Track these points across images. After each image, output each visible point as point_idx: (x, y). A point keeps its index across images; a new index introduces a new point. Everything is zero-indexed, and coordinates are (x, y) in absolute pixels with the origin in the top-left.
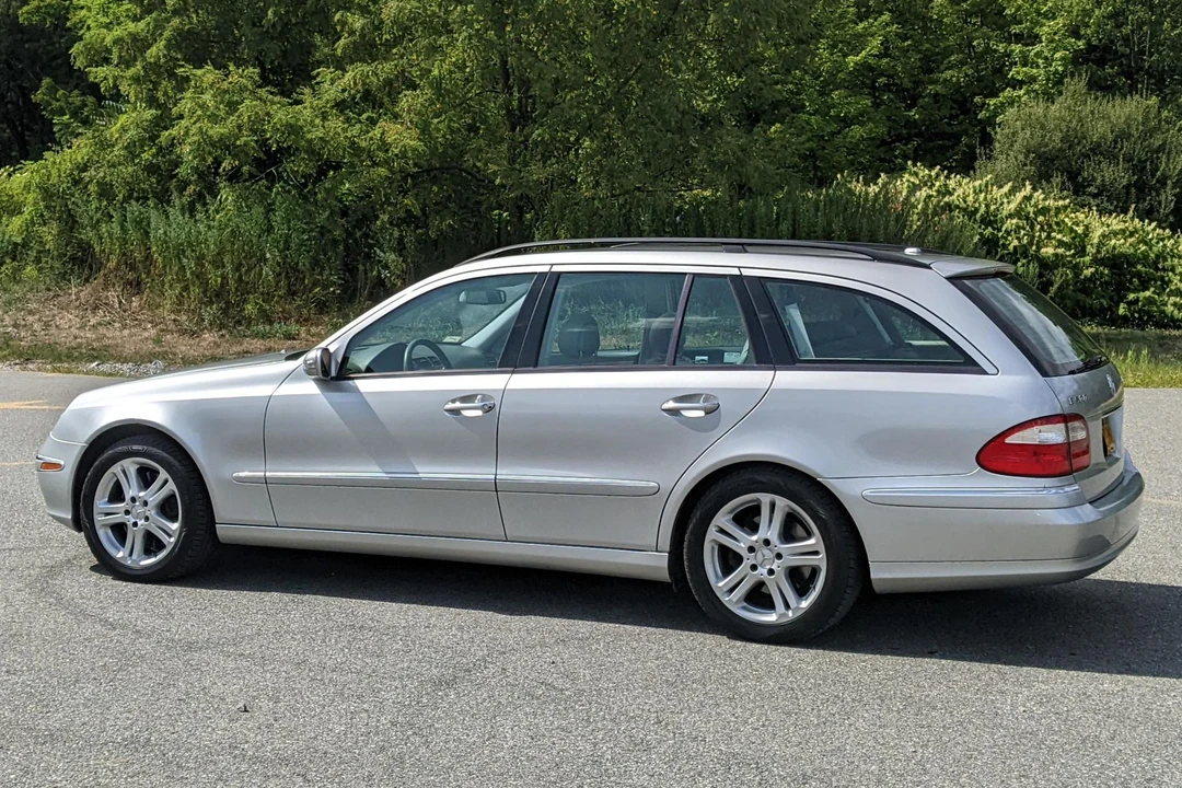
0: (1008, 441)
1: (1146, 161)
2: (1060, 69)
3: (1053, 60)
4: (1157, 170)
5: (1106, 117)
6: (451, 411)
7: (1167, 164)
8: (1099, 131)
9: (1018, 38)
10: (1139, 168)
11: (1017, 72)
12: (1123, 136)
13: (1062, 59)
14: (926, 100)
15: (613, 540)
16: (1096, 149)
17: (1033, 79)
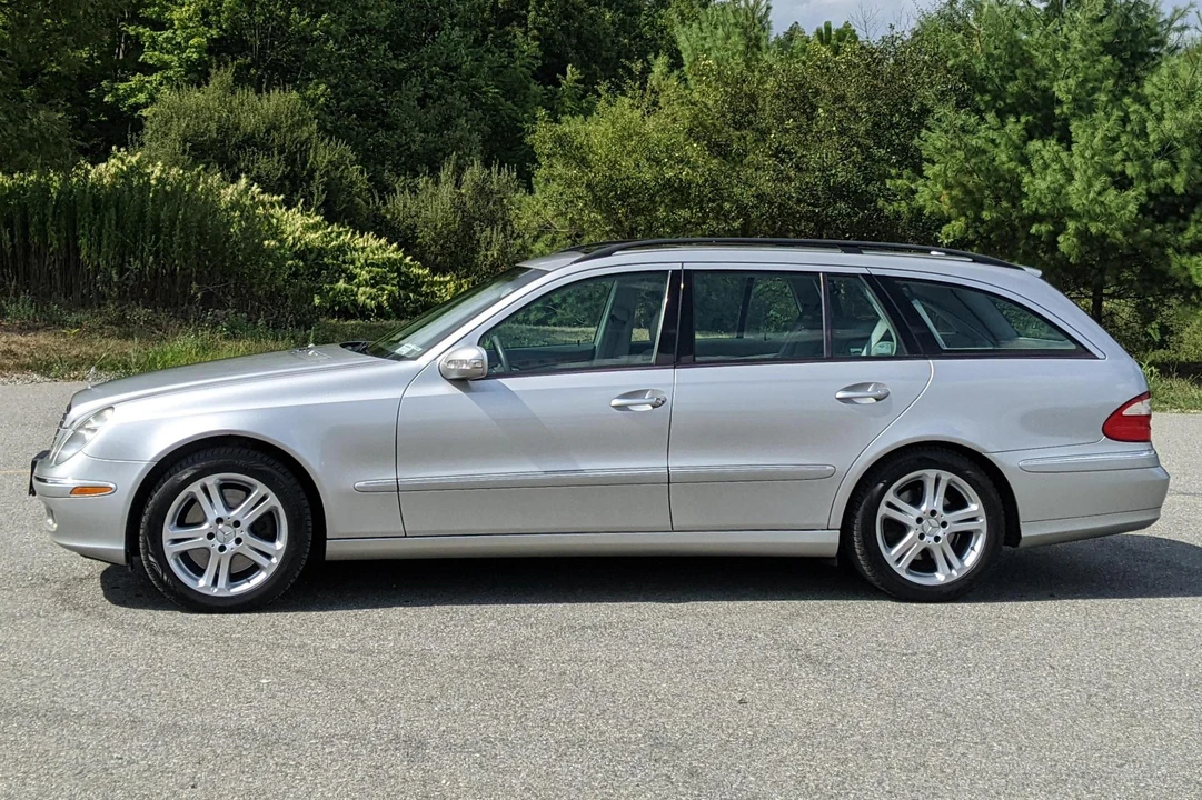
0: (1125, 413)
1: (295, 153)
2: (195, 56)
3: (187, 47)
4: (307, 162)
5: (254, 110)
6: (618, 407)
7: (314, 158)
8: (250, 122)
9: (146, 22)
10: (291, 161)
11: (149, 56)
12: (273, 127)
13: (199, 46)
14: (47, 78)
15: (786, 522)
16: (249, 140)
17: (165, 66)
